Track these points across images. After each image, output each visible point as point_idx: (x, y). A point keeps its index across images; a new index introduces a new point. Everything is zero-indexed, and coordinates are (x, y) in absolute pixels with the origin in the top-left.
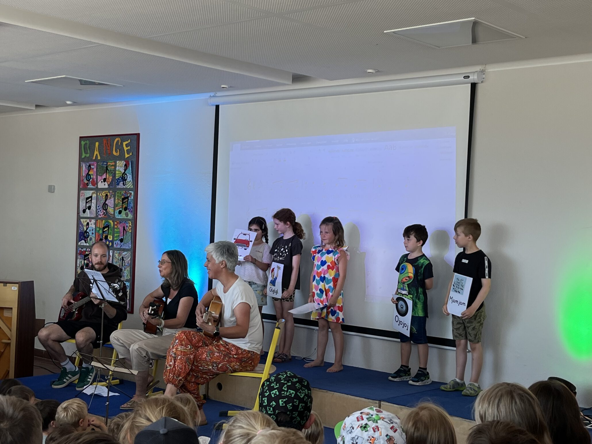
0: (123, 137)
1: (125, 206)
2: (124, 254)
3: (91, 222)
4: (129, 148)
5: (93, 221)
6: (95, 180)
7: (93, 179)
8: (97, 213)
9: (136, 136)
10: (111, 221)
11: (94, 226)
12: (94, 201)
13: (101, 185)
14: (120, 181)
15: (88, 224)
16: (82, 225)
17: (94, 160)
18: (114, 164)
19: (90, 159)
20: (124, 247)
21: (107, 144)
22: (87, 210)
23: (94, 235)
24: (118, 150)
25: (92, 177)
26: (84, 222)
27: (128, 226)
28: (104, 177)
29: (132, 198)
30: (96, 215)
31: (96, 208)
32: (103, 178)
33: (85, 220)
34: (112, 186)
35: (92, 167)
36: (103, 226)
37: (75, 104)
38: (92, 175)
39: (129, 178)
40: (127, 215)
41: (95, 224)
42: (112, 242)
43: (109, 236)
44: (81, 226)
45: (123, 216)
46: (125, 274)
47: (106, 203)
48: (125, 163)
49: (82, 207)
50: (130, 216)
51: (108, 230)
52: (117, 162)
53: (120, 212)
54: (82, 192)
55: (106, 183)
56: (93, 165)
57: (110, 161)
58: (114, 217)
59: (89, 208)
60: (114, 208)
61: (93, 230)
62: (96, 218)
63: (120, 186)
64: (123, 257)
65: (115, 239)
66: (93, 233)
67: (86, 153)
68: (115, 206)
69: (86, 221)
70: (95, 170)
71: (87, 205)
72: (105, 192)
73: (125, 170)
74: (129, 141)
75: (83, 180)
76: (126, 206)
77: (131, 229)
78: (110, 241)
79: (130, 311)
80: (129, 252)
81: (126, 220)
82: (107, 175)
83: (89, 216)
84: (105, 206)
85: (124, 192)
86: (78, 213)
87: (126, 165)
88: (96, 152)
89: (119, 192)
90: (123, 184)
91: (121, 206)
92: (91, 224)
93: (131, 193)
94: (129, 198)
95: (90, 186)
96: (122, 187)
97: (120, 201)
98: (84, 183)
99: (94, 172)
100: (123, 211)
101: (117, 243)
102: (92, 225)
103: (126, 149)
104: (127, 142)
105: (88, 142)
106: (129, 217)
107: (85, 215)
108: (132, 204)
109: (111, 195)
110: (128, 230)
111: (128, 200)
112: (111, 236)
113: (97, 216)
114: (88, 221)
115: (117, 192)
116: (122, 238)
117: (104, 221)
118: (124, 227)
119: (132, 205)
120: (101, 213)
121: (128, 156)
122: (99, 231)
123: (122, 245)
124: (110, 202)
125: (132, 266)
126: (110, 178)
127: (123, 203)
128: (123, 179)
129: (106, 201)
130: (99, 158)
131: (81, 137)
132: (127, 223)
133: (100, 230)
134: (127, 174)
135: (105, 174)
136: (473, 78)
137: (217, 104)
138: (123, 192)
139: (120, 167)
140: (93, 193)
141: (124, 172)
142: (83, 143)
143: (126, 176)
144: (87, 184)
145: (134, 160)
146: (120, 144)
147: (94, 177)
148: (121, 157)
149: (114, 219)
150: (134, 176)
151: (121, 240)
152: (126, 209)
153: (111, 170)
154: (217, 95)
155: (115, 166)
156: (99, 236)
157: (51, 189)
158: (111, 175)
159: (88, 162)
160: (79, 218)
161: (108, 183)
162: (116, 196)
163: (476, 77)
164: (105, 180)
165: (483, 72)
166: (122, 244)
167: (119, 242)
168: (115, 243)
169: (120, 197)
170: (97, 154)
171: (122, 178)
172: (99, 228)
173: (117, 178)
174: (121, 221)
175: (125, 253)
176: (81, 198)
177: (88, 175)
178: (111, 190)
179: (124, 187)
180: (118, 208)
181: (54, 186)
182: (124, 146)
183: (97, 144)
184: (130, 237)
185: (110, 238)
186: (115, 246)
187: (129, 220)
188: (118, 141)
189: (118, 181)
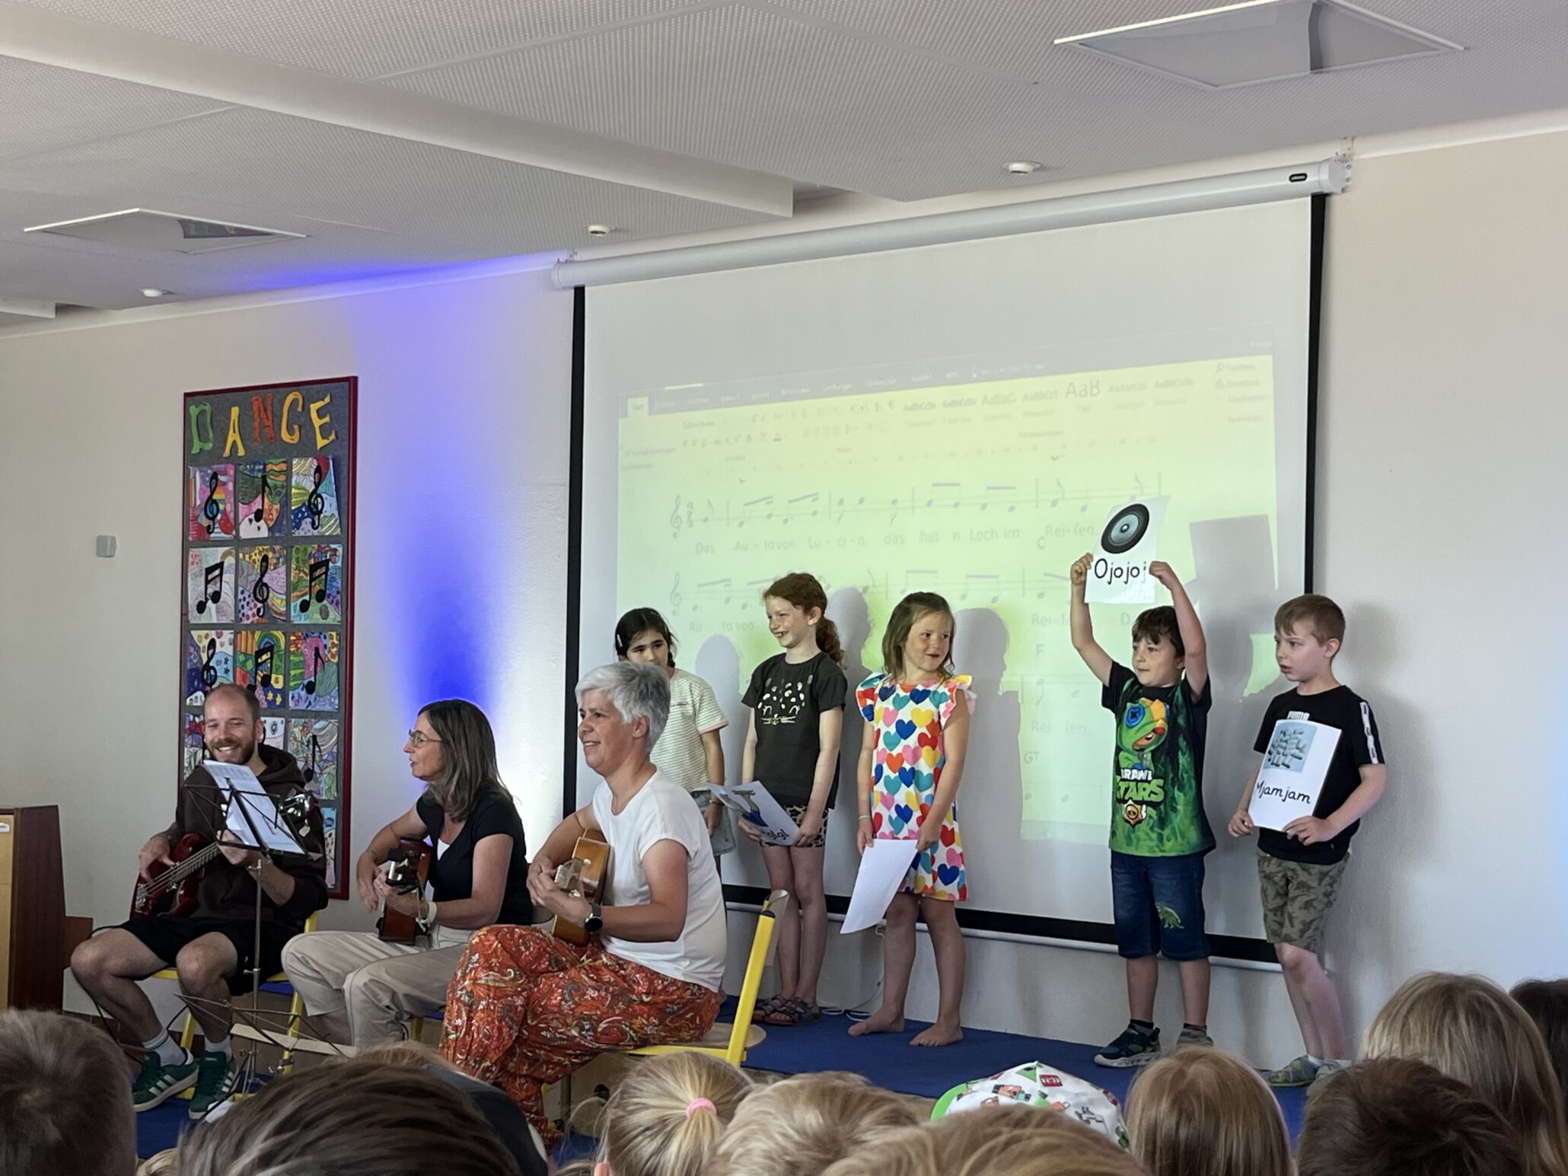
0: (309, 388)
1: (318, 588)
2: (318, 726)
3: (222, 639)
4: (327, 419)
5: (228, 635)
6: (232, 516)
7: (225, 512)
8: (237, 611)
9: (346, 384)
10: (279, 634)
11: (229, 650)
12: (229, 577)
13: (248, 530)
14: (303, 518)
15: (212, 644)
16: (197, 648)
17: (228, 460)
18: (284, 467)
19: (215, 456)
20: (318, 708)
21: (262, 413)
22: (210, 603)
23: (231, 674)
24: (296, 427)
25: (221, 507)
26: (201, 638)
27: (329, 645)
28: (257, 505)
29: (339, 564)
30: (236, 617)
31: (236, 596)
32: (254, 509)
33: (203, 633)
34: (280, 532)
35: (222, 478)
36: (255, 649)
37: (169, 296)
38: (223, 501)
39: (330, 506)
40: (324, 613)
41: (234, 643)
42: (283, 692)
43: (274, 676)
44: (192, 650)
45: (314, 616)
46: (322, 785)
47: (265, 580)
48: (315, 463)
49: (194, 597)
50: (335, 616)
51: (271, 658)
52: (294, 462)
53: (305, 607)
54: (193, 552)
55: (262, 522)
56: (225, 474)
57: (273, 461)
58: (288, 620)
59: (216, 597)
60: (288, 594)
61: (226, 661)
62: (236, 627)
63: (303, 529)
64: (314, 737)
65: (292, 684)
66: (227, 671)
67: (203, 438)
68: (290, 587)
69: (207, 636)
70: (231, 486)
71: (210, 591)
72: (260, 548)
73: (317, 485)
74: (327, 400)
75: (196, 518)
76: (323, 588)
77: (339, 652)
78: (276, 692)
79: (339, 891)
80: (333, 721)
81: (322, 630)
82: (266, 500)
83: (214, 621)
84: (261, 588)
85: (316, 546)
86: (184, 614)
87: (318, 470)
88: (233, 436)
89: (301, 547)
90: (313, 523)
91: (307, 589)
92: (222, 645)
93: (335, 550)
94: (331, 564)
95: (218, 534)
96: (309, 534)
97: (305, 573)
98: (200, 526)
99: (227, 492)
100: (313, 601)
101: (296, 697)
102: (225, 648)
103: (317, 422)
104: (320, 404)
105: (208, 408)
106: (329, 621)
107: (204, 619)
108: (339, 581)
109: (278, 559)
110: (329, 655)
111: (327, 569)
112: (281, 678)
113: (238, 620)
114: (213, 634)
115: (294, 549)
116: (312, 679)
117: (258, 634)
118: (317, 650)
119: (339, 585)
120: (250, 612)
121: (326, 442)
122: (244, 663)
123: (312, 701)
124: (276, 579)
125: (341, 761)
126: (273, 509)
127: (312, 580)
128: (313, 510)
129: (262, 575)
130: (241, 452)
131: (186, 395)
132: (325, 637)
133: (246, 660)
134: (324, 496)
135: (259, 499)
136: (1318, 180)
137: (579, 283)
138: (312, 549)
139: (302, 475)
140: (225, 555)
141: (315, 491)
142: (194, 410)
143: (319, 499)
144: (209, 530)
145: (343, 453)
146: (300, 409)
147: (229, 508)
148: (305, 448)
149: (289, 628)
150: (344, 500)
151: (310, 688)
152: (321, 596)
153: (276, 487)
154: (577, 258)
155: (288, 473)
156: (244, 677)
157: (105, 547)
158: (278, 498)
159: (209, 465)
160: (186, 627)
161: (269, 522)
162: (294, 561)
163: (1324, 176)
164: (259, 515)
165: (1345, 160)
166: (312, 697)
167: (303, 693)
168: (293, 697)
169: (304, 562)
170: (234, 442)
171: (309, 508)
172: (245, 654)
173: (293, 508)
174: (307, 632)
175: (321, 724)
176: (192, 570)
177: (211, 502)
178: (277, 544)
179: (316, 532)
180: (299, 594)
181: (113, 539)
182: (314, 415)
183: (235, 411)
184: (334, 678)
185: (277, 682)
186: (291, 704)
187: (332, 627)
188: (295, 401)
189: (296, 517)
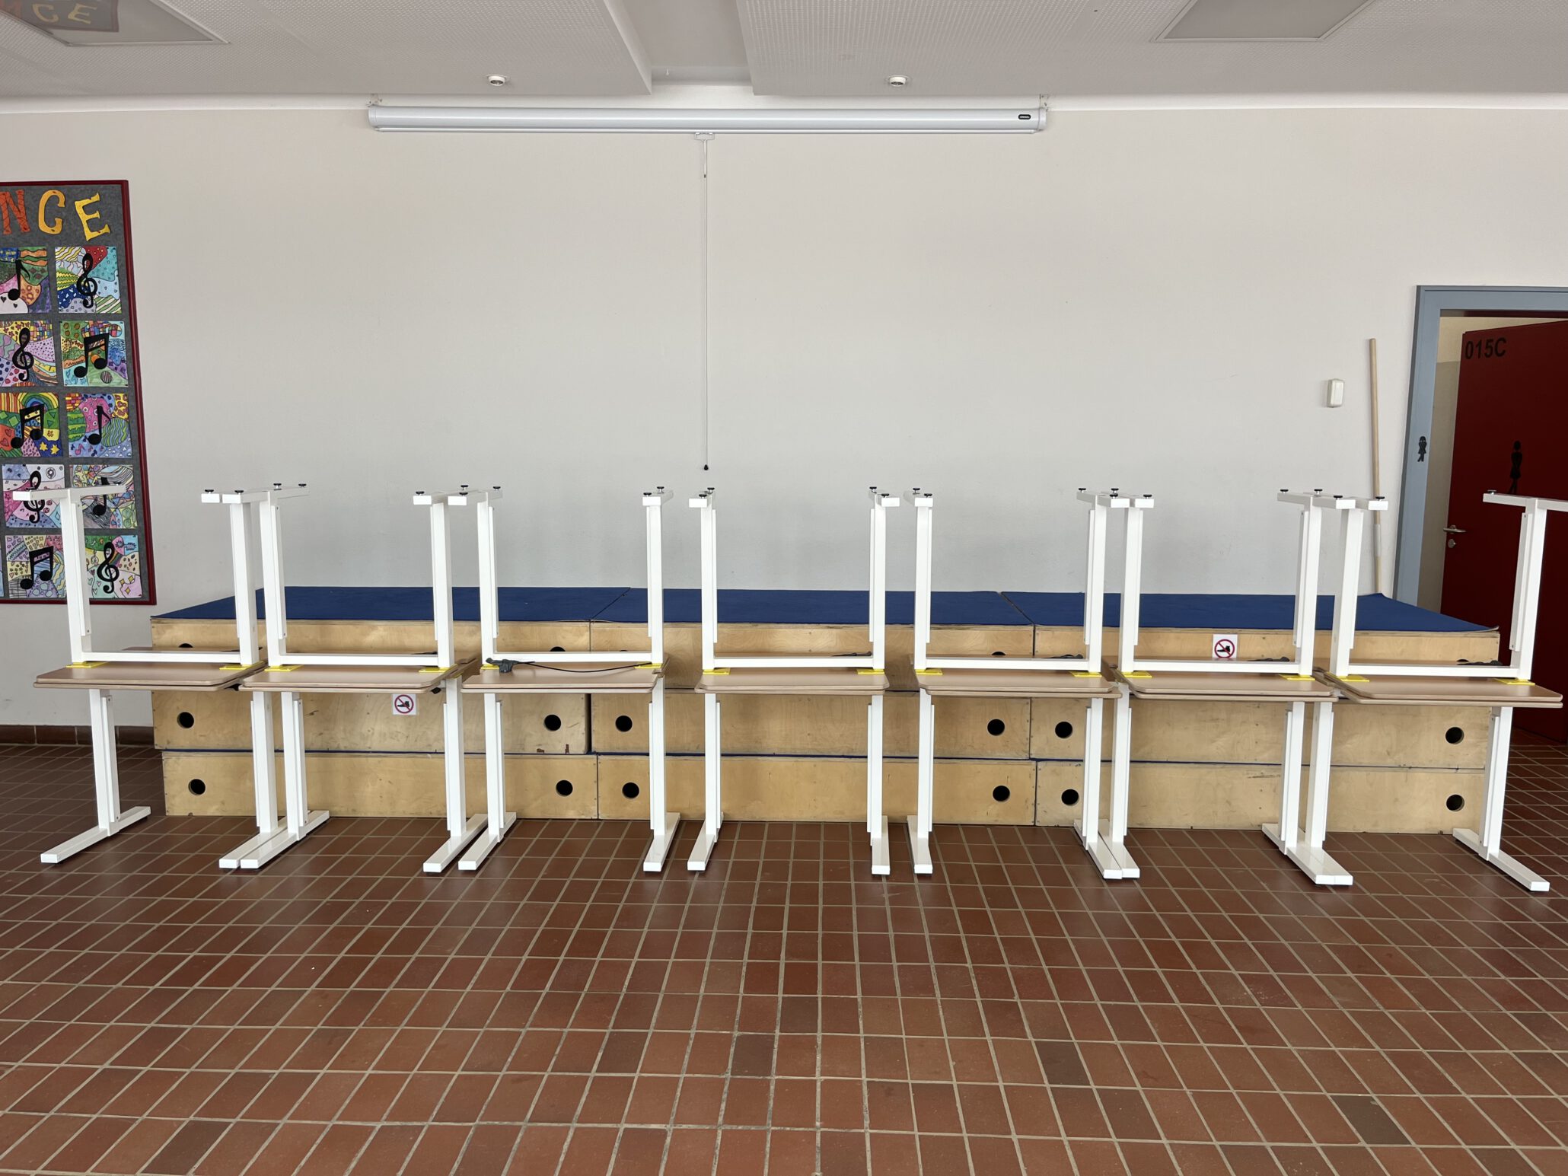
0: (74, 188)
1: (96, 357)
4: (97, 215)
9: (118, 187)
10: (50, 396)
14: (71, 297)
18: (43, 254)
20: (105, 456)
21: (12, 206)
24: (57, 220)
27: (115, 404)
28: (12, 284)
29: (122, 337)
32: (8, 289)
34: (43, 309)
36: (20, 407)
39: (106, 289)
40: (107, 378)
42: (60, 443)
43: (45, 431)
45: (93, 378)
46: (119, 517)
47: (27, 349)
48: (84, 252)
50: (119, 380)
51: (42, 415)
52: (56, 250)
55: (19, 301)
57: (29, 248)
58: (60, 384)
60: (57, 362)
63: (72, 307)
64: (101, 479)
65: (71, 436)
68: (61, 356)
72: (19, 323)
73: (87, 271)
74: (96, 198)
76: (103, 357)
77: (128, 410)
78: (50, 444)
79: (147, 599)
80: (128, 466)
81: (105, 392)
82: (23, 282)
84: (22, 358)
87: (87, 257)
89: (72, 323)
90: (85, 303)
91: (83, 358)
93: (116, 326)
94: (110, 337)
96: (82, 312)
97: (79, 344)
100: (92, 369)
101: (77, 447)
103: (84, 217)
104: (86, 202)
106: (113, 384)
108: (124, 352)
109: (43, 332)
110: (116, 413)
111: (107, 342)
112: (56, 431)
115: (62, 325)
116: (97, 432)
118: (100, 408)
119: (122, 355)
120: (10, 376)
121: (95, 234)
122: (7, 419)
123: (97, 450)
124: (42, 351)
125: (140, 498)
126: (33, 290)
127: (88, 350)
128: (84, 289)
129: (23, 345)
132: (109, 398)
133: (9, 417)
134: (96, 280)
135: (13, 280)
138: (86, 324)
139: (69, 263)
141: (85, 275)
143: (91, 283)
146: (61, 205)
148: (71, 236)
149: (60, 390)
150: (124, 284)
151: (94, 440)
152: (100, 364)
153: (33, 271)
155: (51, 259)
156: (7, 431)
158: (37, 281)
161: (28, 300)
162: (62, 333)
164: (14, 295)
166: (97, 447)
167: (86, 444)
168: (73, 447)
169: (76, 335)
171: (79, 290)
172: (7, 412)
173: (59, 289)
174: (85, 393)
175: (112, 468)
178: (40, 320)
179: (89, 311)
180: (72, 362)
182: (80, 211)
184: (124, 430)
185: (51, 435)
186: (71, 453)
187: (118, 390)
188: (53, 200)
189: (62, 297)
